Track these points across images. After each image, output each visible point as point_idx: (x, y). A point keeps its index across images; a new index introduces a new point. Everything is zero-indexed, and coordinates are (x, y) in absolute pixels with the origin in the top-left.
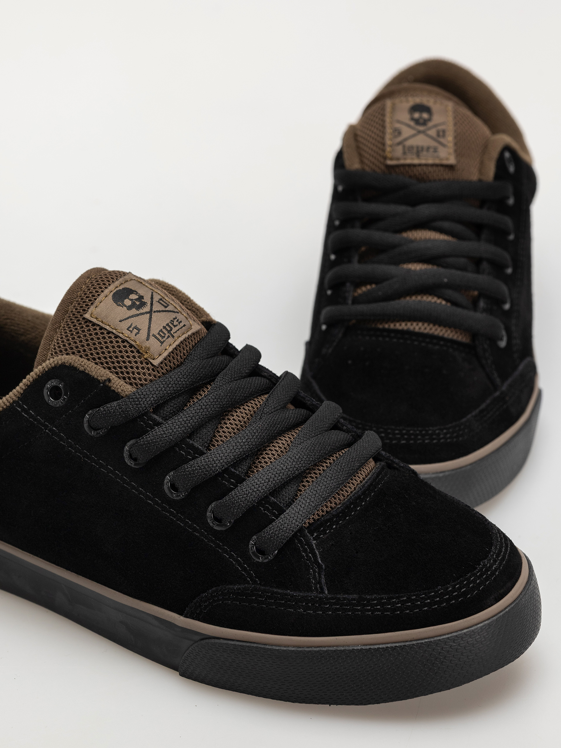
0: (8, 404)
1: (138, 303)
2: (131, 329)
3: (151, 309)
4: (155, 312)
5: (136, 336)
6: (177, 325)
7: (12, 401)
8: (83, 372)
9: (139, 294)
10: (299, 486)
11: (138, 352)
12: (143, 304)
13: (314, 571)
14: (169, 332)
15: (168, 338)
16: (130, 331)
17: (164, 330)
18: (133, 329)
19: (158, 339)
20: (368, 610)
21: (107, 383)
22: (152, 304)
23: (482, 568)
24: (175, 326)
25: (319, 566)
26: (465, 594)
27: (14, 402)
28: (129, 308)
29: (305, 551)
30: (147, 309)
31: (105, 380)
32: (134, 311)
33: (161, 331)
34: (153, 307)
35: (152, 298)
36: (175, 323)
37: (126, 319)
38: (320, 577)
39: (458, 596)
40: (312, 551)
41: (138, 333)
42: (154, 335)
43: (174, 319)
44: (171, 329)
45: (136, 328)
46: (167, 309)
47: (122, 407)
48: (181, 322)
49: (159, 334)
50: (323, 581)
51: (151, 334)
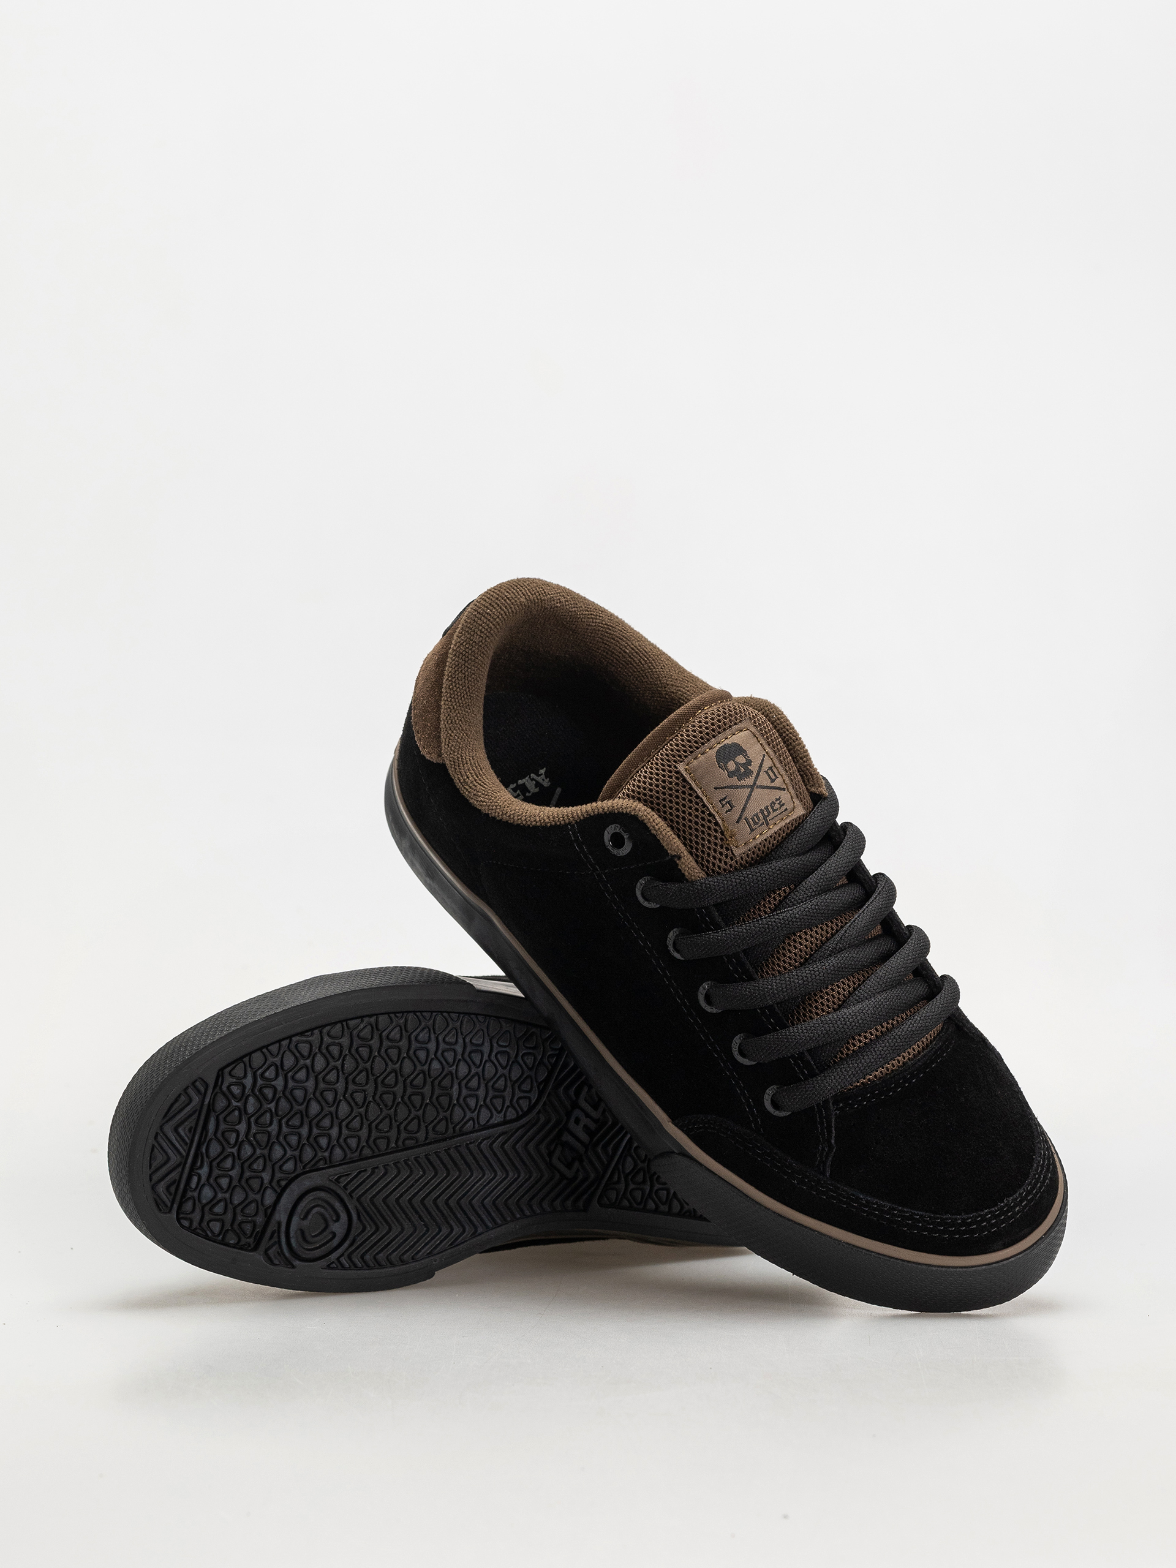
0: (563, 822)
1: (743, 770)
2: (724, 803)
3: (755, 783)
4: (757, 787)
5: (726, 812)
6: (777, 810)
7: (567, 821)
8: (654, 836)
9: (749, 757)
10: (843, 1047)
11: (722, 833)
12: (748, 773)
13: (823, 1149)
14: (765, 818)
15: (761, 825)
16: (722, 804)
17: (760, 815)
18: (726, 804)
19: (749, 825)
20: (865, 1211)
21: (676, 859)
22: (758, 774)
23: (1004, 1207)
24: (774, 811)
25: (830, 1147)
26: (973, 1231)
27: (570, 823)
28: (731, 775)
29: (822, 1123)
30: (749, 781)
31: (675, 856)
32: (734, 781)
33: (757, 815)
34: (758, 780)
35: (761, 766)
36: (777, 806)
37: (722, 788)
38: (827, 1158)
39: (965, 1232)
40: (829, 1127)
41: (729, 811)
42: (746, 819)
43: (777, 800)
44: (769, 813)
45: (729, 802)
46: (773, 784)
47: (682, 895)
48: (783, 804)
49: (753, 819)
50: (829, 1163)
51: (743, 817)
